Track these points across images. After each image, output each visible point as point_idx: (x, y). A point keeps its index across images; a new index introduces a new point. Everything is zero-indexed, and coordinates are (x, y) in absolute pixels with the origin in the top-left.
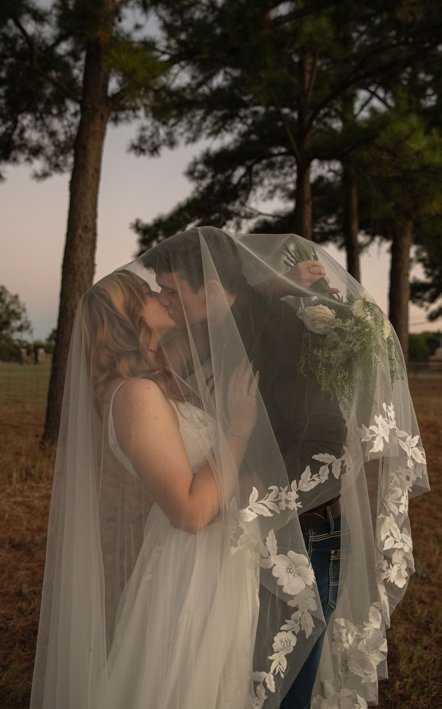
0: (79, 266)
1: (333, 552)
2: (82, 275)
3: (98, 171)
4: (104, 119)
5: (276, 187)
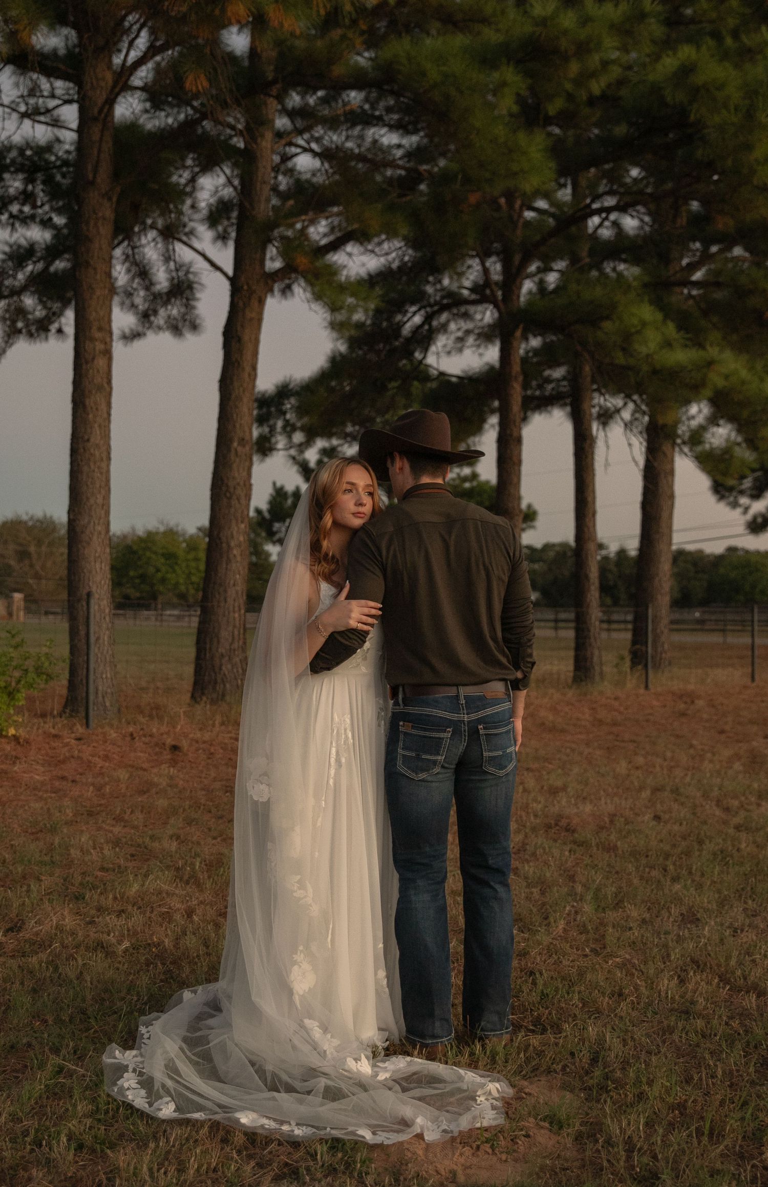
0: (235, 488)
1: (401, 723)
2: (238, 499)
3: (254, 368)
4: (262, 302)
5: (468, 332)
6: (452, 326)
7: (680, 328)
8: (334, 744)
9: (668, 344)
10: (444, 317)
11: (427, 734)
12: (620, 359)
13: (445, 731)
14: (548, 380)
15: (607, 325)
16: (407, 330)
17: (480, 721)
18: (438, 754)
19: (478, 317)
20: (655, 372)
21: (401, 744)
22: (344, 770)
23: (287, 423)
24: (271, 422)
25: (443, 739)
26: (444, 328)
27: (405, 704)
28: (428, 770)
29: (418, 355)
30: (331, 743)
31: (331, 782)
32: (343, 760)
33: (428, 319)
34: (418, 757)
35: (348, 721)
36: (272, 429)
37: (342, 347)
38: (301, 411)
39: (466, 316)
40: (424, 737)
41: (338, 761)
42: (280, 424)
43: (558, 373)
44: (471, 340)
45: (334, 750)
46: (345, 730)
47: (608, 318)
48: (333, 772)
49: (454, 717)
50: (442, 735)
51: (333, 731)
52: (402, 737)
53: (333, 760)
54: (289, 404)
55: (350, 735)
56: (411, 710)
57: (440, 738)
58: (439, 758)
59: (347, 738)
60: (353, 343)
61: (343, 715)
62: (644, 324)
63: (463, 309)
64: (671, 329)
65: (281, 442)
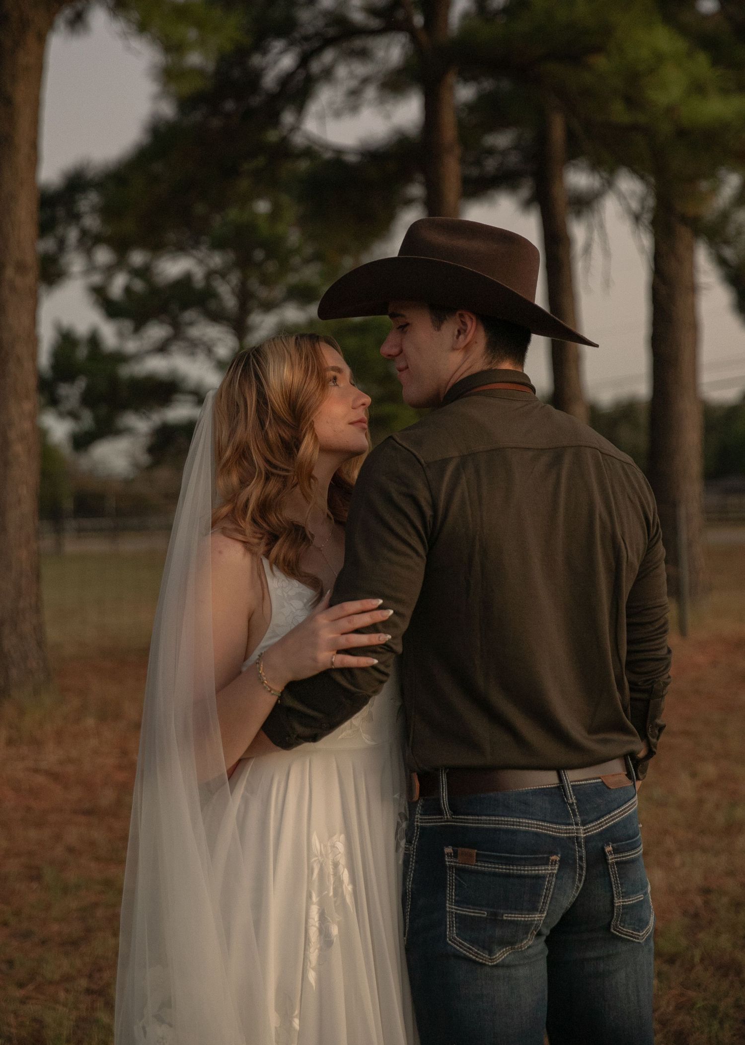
1: (448, 850)
4: (42, 40)
5: (365, 81)
6: (342, 71)
7: (716, 62)
8: (315, 898)
9: (698, 88)
10: (328, 56)
11: (515, 870)
12: (619, 113)
13: (546, 862)
14: (491, 151)
15: (601, 62)
16: (270, 80)
17: (608, 835)
18: (534, 909)
19: (380, 54)
20: (682, 133)
21: (451, 893)
22: (337, 952)
23: (84, 233)
24: (60, 230)
25: (543, 877)
26: (328, 74)
27: (455, 810)
28: (511, 943)
29: (288, 118)
30: (309, 896)
31: (312, 976)
32: (335, 930)
33: (304, 61)
34: (494, 919)
35: (341, 847)
36: (62, 244)
37: (168, 110)
38: (108, 212)
39: (363, 54)
40: (508, 876)
41: (324, 932)
42: (73, 235)
43: (502, 140)
44: (371, 93)
45: (314, 911)
46: (336, 865)
47: (598, 49)
48: (314, 955)
49: (560, 831)
50: (542, 870)
51: (311, 870)
52: (451, 878)
53: (314, 932)
54: (88, 202)
55: (345, 875)
56: (470, 821)
57: (538, 877)
58: (536, 917)
59: (339, 880)
60: (186, 104)
61: (331, 836)
62: (659, 58)
63: (358, 43)
64: (702, 64)
65: (76, 263)
